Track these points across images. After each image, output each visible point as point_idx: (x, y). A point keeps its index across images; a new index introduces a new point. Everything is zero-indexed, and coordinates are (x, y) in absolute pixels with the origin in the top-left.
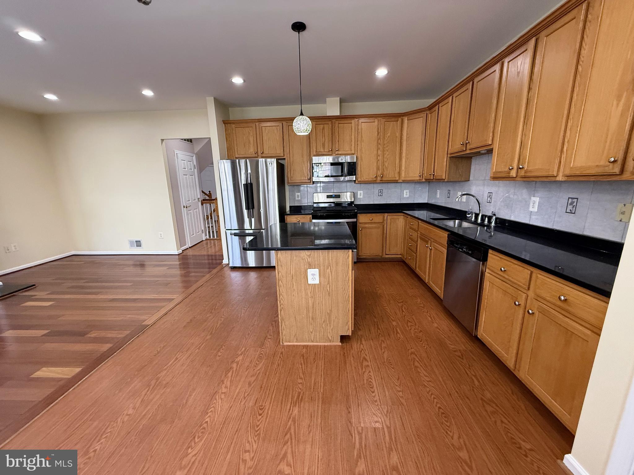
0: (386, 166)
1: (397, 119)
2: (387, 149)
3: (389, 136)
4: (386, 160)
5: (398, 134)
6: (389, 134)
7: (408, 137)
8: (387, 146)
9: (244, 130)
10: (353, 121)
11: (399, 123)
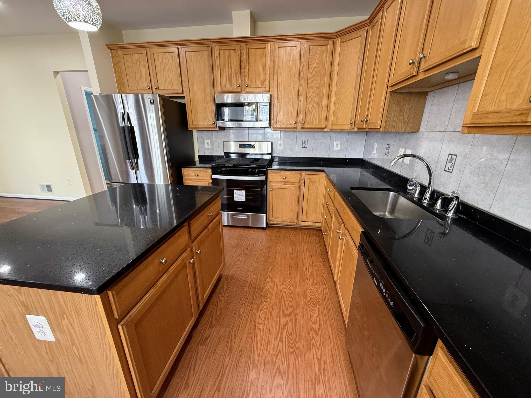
0: (310, 108)
1: (327, 42)
2: (312, 85)
3: (315, 68)
4: (310, 100)
5: (327, 64)
6: (315, 65)
7: (341, 68)
8: (313, 81)
9: (133, 58)
10: (267, 46)
11: (329, 47)
